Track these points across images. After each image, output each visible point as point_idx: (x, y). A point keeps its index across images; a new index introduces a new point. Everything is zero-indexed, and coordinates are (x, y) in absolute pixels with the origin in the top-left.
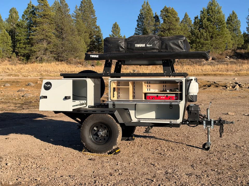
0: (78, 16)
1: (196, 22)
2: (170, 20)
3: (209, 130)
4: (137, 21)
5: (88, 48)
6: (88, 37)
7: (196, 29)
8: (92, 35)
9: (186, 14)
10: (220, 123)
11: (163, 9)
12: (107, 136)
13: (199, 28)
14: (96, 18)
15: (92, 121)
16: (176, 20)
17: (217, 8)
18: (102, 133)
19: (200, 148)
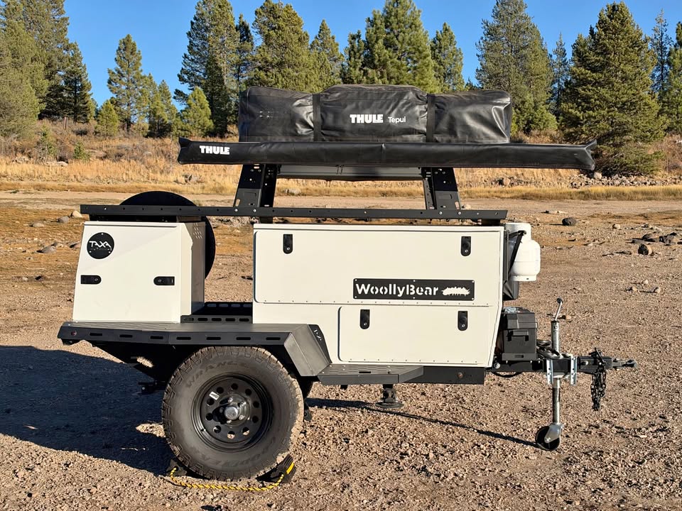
0: (13, 10)
1: (356, 50)
2: (283, 38)
3: (559, 387)
4: (189, 34)
5: (44, 106)
6: (41, 74)
7: (355, 67)
8: (53, 69)
9: (323, 25)
10: (596, 365)
11: (262, 7)
12: (255, 419)
13: (363, 66)
14: (65, 19)
15: (204, 370)
16: (300, 40)
17: (409, 13)
18: (237, 410)
19: (527, 443)
